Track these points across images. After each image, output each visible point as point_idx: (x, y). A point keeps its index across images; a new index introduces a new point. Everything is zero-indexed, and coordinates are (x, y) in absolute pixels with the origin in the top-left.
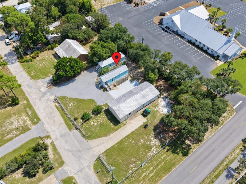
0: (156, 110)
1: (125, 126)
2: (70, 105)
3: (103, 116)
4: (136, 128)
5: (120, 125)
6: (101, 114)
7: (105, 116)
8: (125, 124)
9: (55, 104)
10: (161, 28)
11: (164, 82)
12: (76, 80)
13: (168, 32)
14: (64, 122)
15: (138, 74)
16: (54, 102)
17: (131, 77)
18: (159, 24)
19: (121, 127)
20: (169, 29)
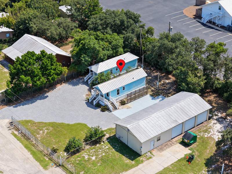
0: (206, 136)
1: (151, 160)
2: (41, 132)
3: (105, 147)
4: (173, 162)
5: (140, 158)
6: (102, 143)
7: (109, 146)
8: (151, 158)
9: (10, 132)
10: (200, 22)
11: (216, 97)
12: (47, 96)
13: (213, 28)
14: (31, 156)
15: (165, 87)
16: (8, 129)
17: (152, 91)
18: (194, 18)
19: (142, 162)
20: (214, 24)
